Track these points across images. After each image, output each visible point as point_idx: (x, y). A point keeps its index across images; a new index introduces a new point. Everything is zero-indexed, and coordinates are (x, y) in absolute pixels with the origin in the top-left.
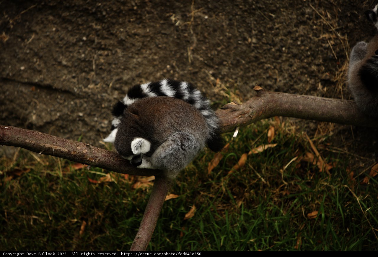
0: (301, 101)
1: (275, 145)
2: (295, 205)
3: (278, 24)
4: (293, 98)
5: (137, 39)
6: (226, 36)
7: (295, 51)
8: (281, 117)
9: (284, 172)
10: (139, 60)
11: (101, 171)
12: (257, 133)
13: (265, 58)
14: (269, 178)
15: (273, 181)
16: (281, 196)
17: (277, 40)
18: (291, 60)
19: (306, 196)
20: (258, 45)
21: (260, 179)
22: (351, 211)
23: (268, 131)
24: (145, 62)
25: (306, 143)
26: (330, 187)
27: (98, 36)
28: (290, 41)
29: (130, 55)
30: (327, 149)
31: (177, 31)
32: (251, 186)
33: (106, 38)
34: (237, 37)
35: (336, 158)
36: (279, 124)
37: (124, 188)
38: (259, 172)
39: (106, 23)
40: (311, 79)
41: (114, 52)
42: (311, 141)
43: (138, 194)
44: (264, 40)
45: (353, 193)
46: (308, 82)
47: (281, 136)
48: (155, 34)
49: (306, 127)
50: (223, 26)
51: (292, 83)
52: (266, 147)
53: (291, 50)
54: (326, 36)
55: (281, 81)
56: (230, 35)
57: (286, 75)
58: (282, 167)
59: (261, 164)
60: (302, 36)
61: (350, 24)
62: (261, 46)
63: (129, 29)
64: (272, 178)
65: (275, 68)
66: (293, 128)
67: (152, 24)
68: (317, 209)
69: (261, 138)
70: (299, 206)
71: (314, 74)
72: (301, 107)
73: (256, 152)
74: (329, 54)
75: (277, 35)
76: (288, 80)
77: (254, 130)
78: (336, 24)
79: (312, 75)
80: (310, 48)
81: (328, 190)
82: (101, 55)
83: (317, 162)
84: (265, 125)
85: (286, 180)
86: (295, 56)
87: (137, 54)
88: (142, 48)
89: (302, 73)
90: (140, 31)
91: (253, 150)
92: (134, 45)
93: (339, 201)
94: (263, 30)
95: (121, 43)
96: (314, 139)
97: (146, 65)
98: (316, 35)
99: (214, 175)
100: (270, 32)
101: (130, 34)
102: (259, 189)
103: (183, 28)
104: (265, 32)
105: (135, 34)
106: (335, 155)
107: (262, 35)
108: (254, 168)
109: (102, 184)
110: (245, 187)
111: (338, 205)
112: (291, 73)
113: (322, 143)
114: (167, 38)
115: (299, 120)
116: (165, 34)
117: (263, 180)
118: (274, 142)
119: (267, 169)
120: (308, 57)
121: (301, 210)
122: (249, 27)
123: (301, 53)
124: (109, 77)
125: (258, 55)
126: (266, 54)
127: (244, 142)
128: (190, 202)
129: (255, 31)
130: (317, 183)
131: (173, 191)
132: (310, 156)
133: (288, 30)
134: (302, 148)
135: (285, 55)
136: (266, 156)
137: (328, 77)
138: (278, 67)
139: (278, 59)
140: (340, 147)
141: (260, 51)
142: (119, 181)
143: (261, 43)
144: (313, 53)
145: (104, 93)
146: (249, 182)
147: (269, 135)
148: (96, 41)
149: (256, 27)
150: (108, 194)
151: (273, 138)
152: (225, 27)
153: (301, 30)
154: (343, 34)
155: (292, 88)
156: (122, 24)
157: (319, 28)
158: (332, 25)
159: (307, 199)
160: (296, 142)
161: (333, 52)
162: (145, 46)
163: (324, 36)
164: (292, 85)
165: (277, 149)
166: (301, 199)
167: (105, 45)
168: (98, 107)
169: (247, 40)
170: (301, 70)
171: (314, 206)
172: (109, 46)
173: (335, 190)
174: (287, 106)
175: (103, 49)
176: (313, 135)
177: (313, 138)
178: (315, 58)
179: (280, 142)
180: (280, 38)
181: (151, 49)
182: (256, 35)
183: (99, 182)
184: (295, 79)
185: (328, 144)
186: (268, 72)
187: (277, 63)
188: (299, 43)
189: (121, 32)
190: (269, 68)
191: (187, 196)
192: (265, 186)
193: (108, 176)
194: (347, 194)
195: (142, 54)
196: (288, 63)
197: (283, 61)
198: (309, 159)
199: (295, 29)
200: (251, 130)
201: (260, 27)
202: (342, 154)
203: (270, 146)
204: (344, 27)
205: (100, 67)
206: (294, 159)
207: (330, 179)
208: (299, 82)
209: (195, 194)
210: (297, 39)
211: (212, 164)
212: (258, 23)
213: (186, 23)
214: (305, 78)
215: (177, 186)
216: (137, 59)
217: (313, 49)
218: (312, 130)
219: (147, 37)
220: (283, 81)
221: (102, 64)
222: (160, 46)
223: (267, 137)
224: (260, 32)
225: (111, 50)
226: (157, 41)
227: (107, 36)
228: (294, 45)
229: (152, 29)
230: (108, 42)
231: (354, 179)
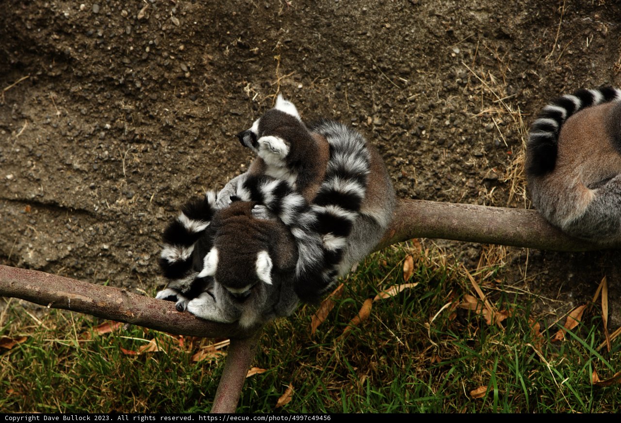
0: (455, 213)
1: (415, 285)
2: (451, 379)
3: (413, 94)
4: (441, 208)
5: (192, 123)
6: (332, 114)
7: (441, 135)
8: (423, 240)
9: (431, 326)
10: (196, 156)
11: (140, 336)
12: (387, 267)
13: (395, 147)
14: (409, 337)
15: (415, 341)
16: (427, 365)
17: (413, 118)
18: (435, 150)
19: (468, 362)
20: (382, 128)
21: (394, 339)
22: (538, 385)
23: (403, 262)
24: (206, 160)
25: (463, 281)
26: (504, 348)
27: (129, 121)
28: (433, 120)
29: (181, 149)
30: (498, 289)
31: (255, 109)
32: (380, 350)
33: (142, 124)
34: (349, 116)
35: (511, 301)
36: (421, 252)
37: (179, 361)
38: (391, 329)
39: (141, 100)
40: (468, 178)
41: (155, 146)
42: (471, 277)
43: (202, 369)
44: (392, 120)
45: (541, 356)
46: (463, 183)
47: (425, 270)
48: (220, 114)
49: (463, 256)
50: (327, 99)
51: (438, 187)
52: (402, 287)
53: (435, 134)
54: (490, 110)
55: (421, 183)
56: (339, 113)
57: (430, 174)
58: (427, 319)
59: (395, 315)
60: (452, 111)
61: (527, 92)
62: (388, 130)
63: (179, 108)
64: (412, 337)
65: (411, 162)
66: (443, 256)
67: (215, 99)
68: (486, 383)
69: (392, 275)
70: (456, 379)
71: (472, 172)
72: (455, 222)
73: (387, 296)
74: (495, 139)
75: (412, 111)
76: (431, 181)
77: (382, 262)
78: (505, 92)
79: (469, 172)
80: (465, 131)
81: (502, 353)
82: (134, 151)
83: (482, 309)
84: (397, 253)
85: (435, 340)
86: (441, 143)
87: (193, 147)
88: (199, 138)
89: (453, 170)
90: (196, 111)
91: (382, 294)
92: (187, 134)
93: (520, 369)
94: (390, 105)
95: (167, 130)
96: (475, 274)
97: (206, 164)
98: (472, 110)
99: (320, 335)
100: (401, 106)
101: (180, 116)
102: (393, 355)
103: (264, 104)
104: (393, 107)
105: (188, 116)
106: (511, 297)
107: (388, 111)
108: (385, 322)
109: (143, 357)
110: (371, 352)
111: (519, 375)
112: (437, 171)
113: (489, 278)
114: (239, 121)
115: (453, 243)
116: (236, 114)
117: (399, 340)
118: (414, 280)
119: (404, 322)
120: (462, 144)
121: (461, 385)
122: (369, 99)
123: (450, 138)
124: (148, 185)
125: (383, 144)
126: (395, 141)
127: (366, 281)
128: (285, 380)
129: (378, 105)
130: (483, 342)
131: (257, 362)
132: (471, 300)
133: (430, 102)
134: (458, 289)
135: (425, 142)
136: (401, 303)
137: (494, 176)
138: (416, 161)
139: (415, 149)
140: (517, 286)
141: (388, 138)
142: (170, 350)
143: (387, 124)
144: (469, 137)
145: (141, 210)
146: (377, 345)
147: (405, 269)
148: (127, 129)
149: (379, 99)
150: (154, 371)
151: (411, 274)
152: (330, 100)
153: (450, 102)
154: (515, 108)
155: (439, 193)
156: (167, 101)
157: (478, 98)
158: (497, 93)
159: (470, 368)
160: (448, 278)
161: (502, 135)
162: (204, 135)
163: (486, 111)
164: (439, 190)
165: (420, 290)
166: (460, 368)
167: (142, 135)
168: (133, 234)
169: (366, 120)
170: (452, 165)
171: (481, 378)
172: (147, 135)
173: (513, 351)
174: (433, 220)
175: (138, 142)
176: (474, 267)
177: (475, 272)
178: (473, 146)
179: (423, 280)
180: (417, 115)
181: (214, 139)
182: (380, 112)
183: (139, 353)
184: (443, 180)
185: (499, 281)
186: (399, 170)
187: (414, 155)
188: (447, 123)
189: (166, 114)
190: (402, 163)
191: (279, 369)
192: (402, 350)
193: (153, 342)
194: (531, 358)
195: (200, 147)
196: (431, 155)
197: (424, 152)
198: (471, 304)
199: (440, 101)
200: (376, 263)
201: (385, 99)
202: (521, 295)
203: (407, 286)
204: (516, 95)
205: (134, 170)
206: (447, 306)
207: (503, 335)
208: (449, 184)
209: (292, 365)
210: (444, 117)
211: (317, 317)
212: (382, 94)
213: (268, 97)
214: (459, 177)
215: (263, 354)
216: (192, 155)
217: (469, 131)
218: (473, 260)
219: (207, 119)
220: (424, 184)
221: (137, 166)
222: (228, 134)
223: (403, 273)
224: (386, 106)
225: (151, 143)
226: (224, 126)
227: (143, 121)
228: (439, 127)
229: (214, 106)
230: (145, 130)
231: (541, 334)
